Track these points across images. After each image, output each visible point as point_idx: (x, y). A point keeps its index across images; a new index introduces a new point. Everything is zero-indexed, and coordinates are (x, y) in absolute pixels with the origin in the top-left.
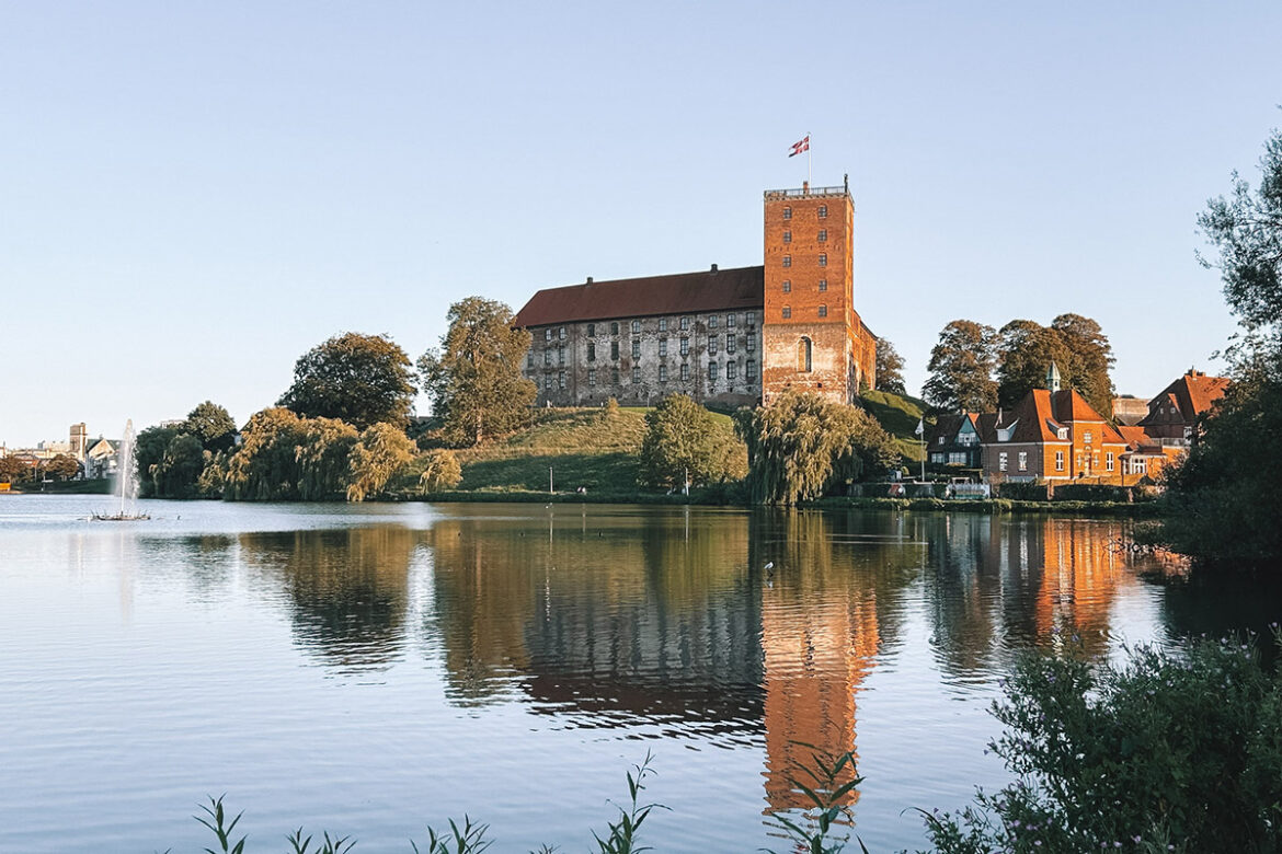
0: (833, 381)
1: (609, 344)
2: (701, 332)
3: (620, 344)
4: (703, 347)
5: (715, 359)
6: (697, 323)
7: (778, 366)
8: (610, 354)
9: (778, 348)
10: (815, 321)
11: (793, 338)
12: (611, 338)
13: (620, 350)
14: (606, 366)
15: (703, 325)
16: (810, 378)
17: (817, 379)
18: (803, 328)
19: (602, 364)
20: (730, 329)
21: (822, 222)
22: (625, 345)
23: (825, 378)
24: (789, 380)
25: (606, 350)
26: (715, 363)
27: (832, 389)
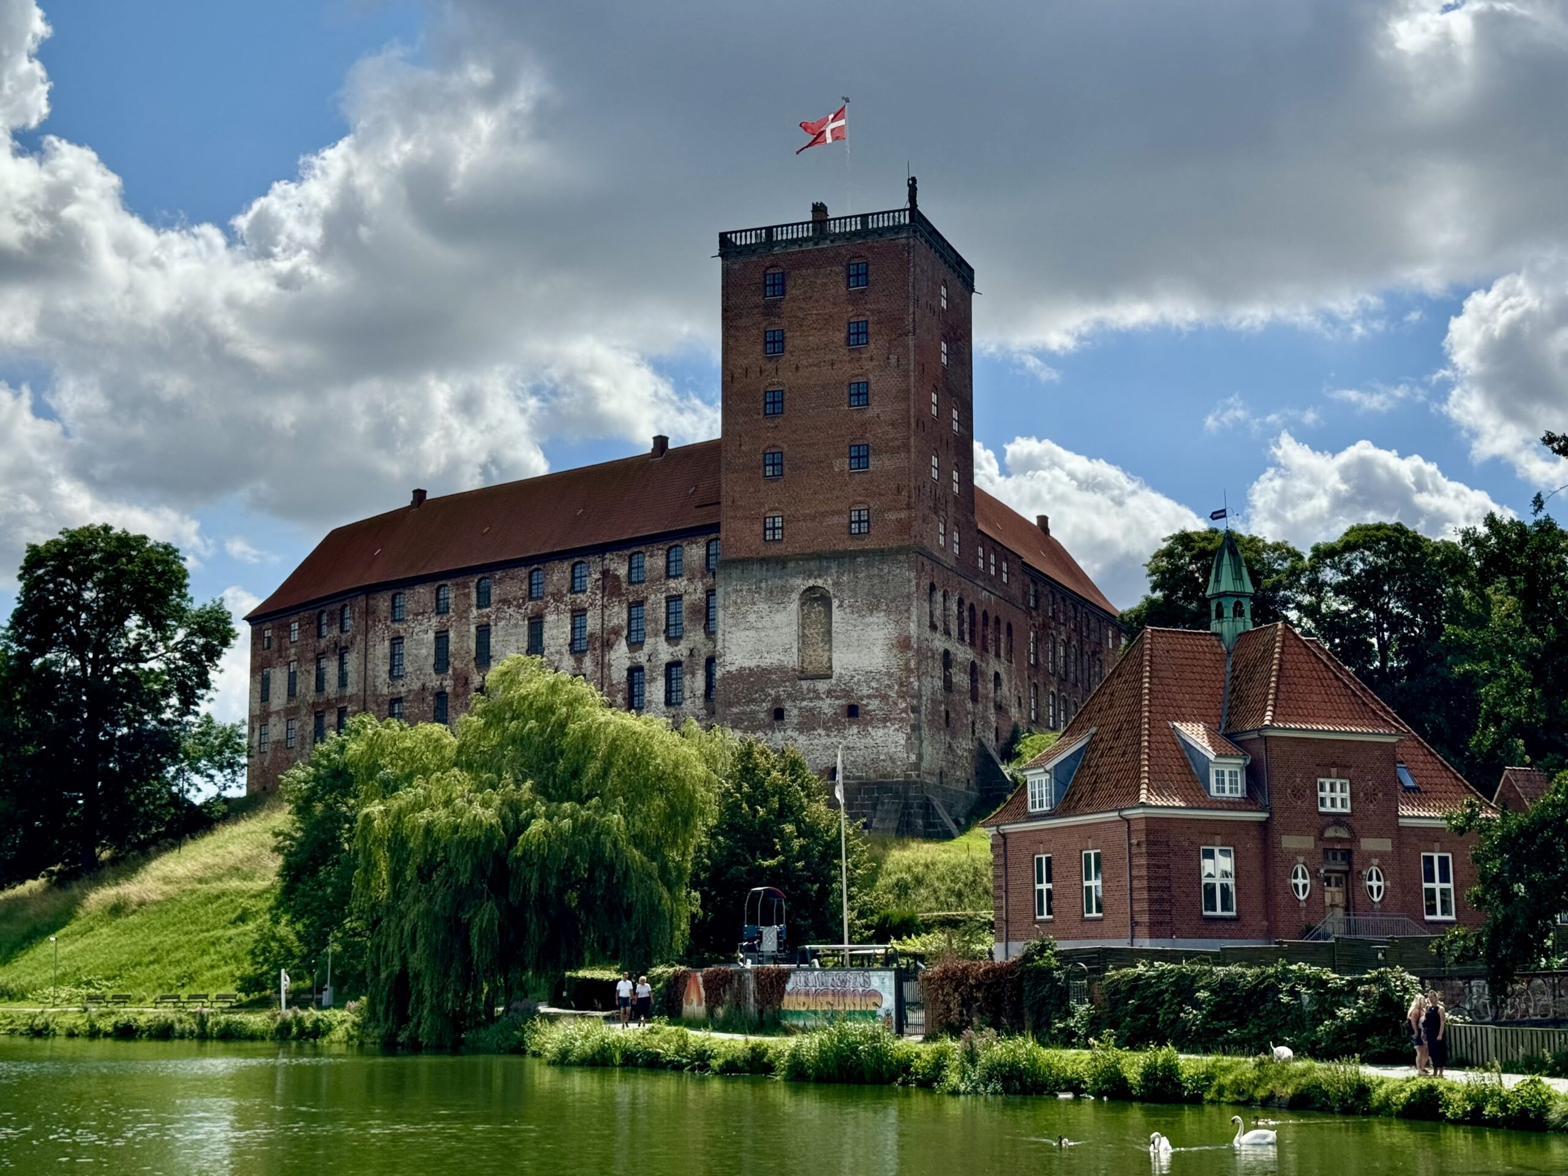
0: (884, 698)
1: (431, 635)
2: (611, 595)
3: (452, 634)
4: (616, 632)
5: (642, 658)
6: (605, 573)
7: (752, 663)
8: (432, 660)
9: (752, 618)
10: (840, 547)
11: (786, 591)
12: (434, 621)
13: (451, 648)
14: (424, 688)
15: (617, 577)
16: (829, 693)
17: (847, 694)
18: (813, 565)
19: (416, 686)
20: (672, 583)
21: (855, 300)
22: (461, 636)
23: (865, 691)
24: (777, 699)
25: (424, 652)
26: (640, 669)
27: (885, 720)
